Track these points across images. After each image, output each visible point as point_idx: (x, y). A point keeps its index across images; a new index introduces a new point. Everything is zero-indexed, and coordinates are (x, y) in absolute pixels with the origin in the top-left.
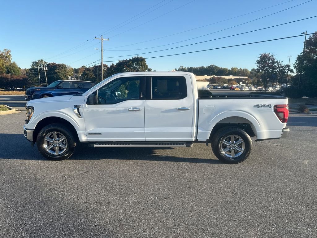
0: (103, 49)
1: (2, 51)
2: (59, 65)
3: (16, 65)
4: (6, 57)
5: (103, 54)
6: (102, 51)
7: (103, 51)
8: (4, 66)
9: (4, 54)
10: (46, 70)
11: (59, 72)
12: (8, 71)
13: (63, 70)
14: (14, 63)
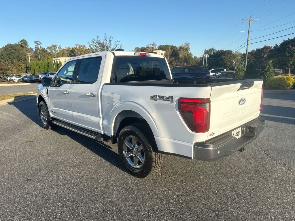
0: (250, 31)
1: (184, 45)
2: (225, 51)
3: (191, 55)
4: (186, 49)
5: (249, 36)
6: (248, 33)
7: (250, 33)
8: (184, 56)
9: (185, 47)
10: (207, 57)
11: (225, 58)
12: (185, 60)
13: (229, 55)
14: (190, 53)
